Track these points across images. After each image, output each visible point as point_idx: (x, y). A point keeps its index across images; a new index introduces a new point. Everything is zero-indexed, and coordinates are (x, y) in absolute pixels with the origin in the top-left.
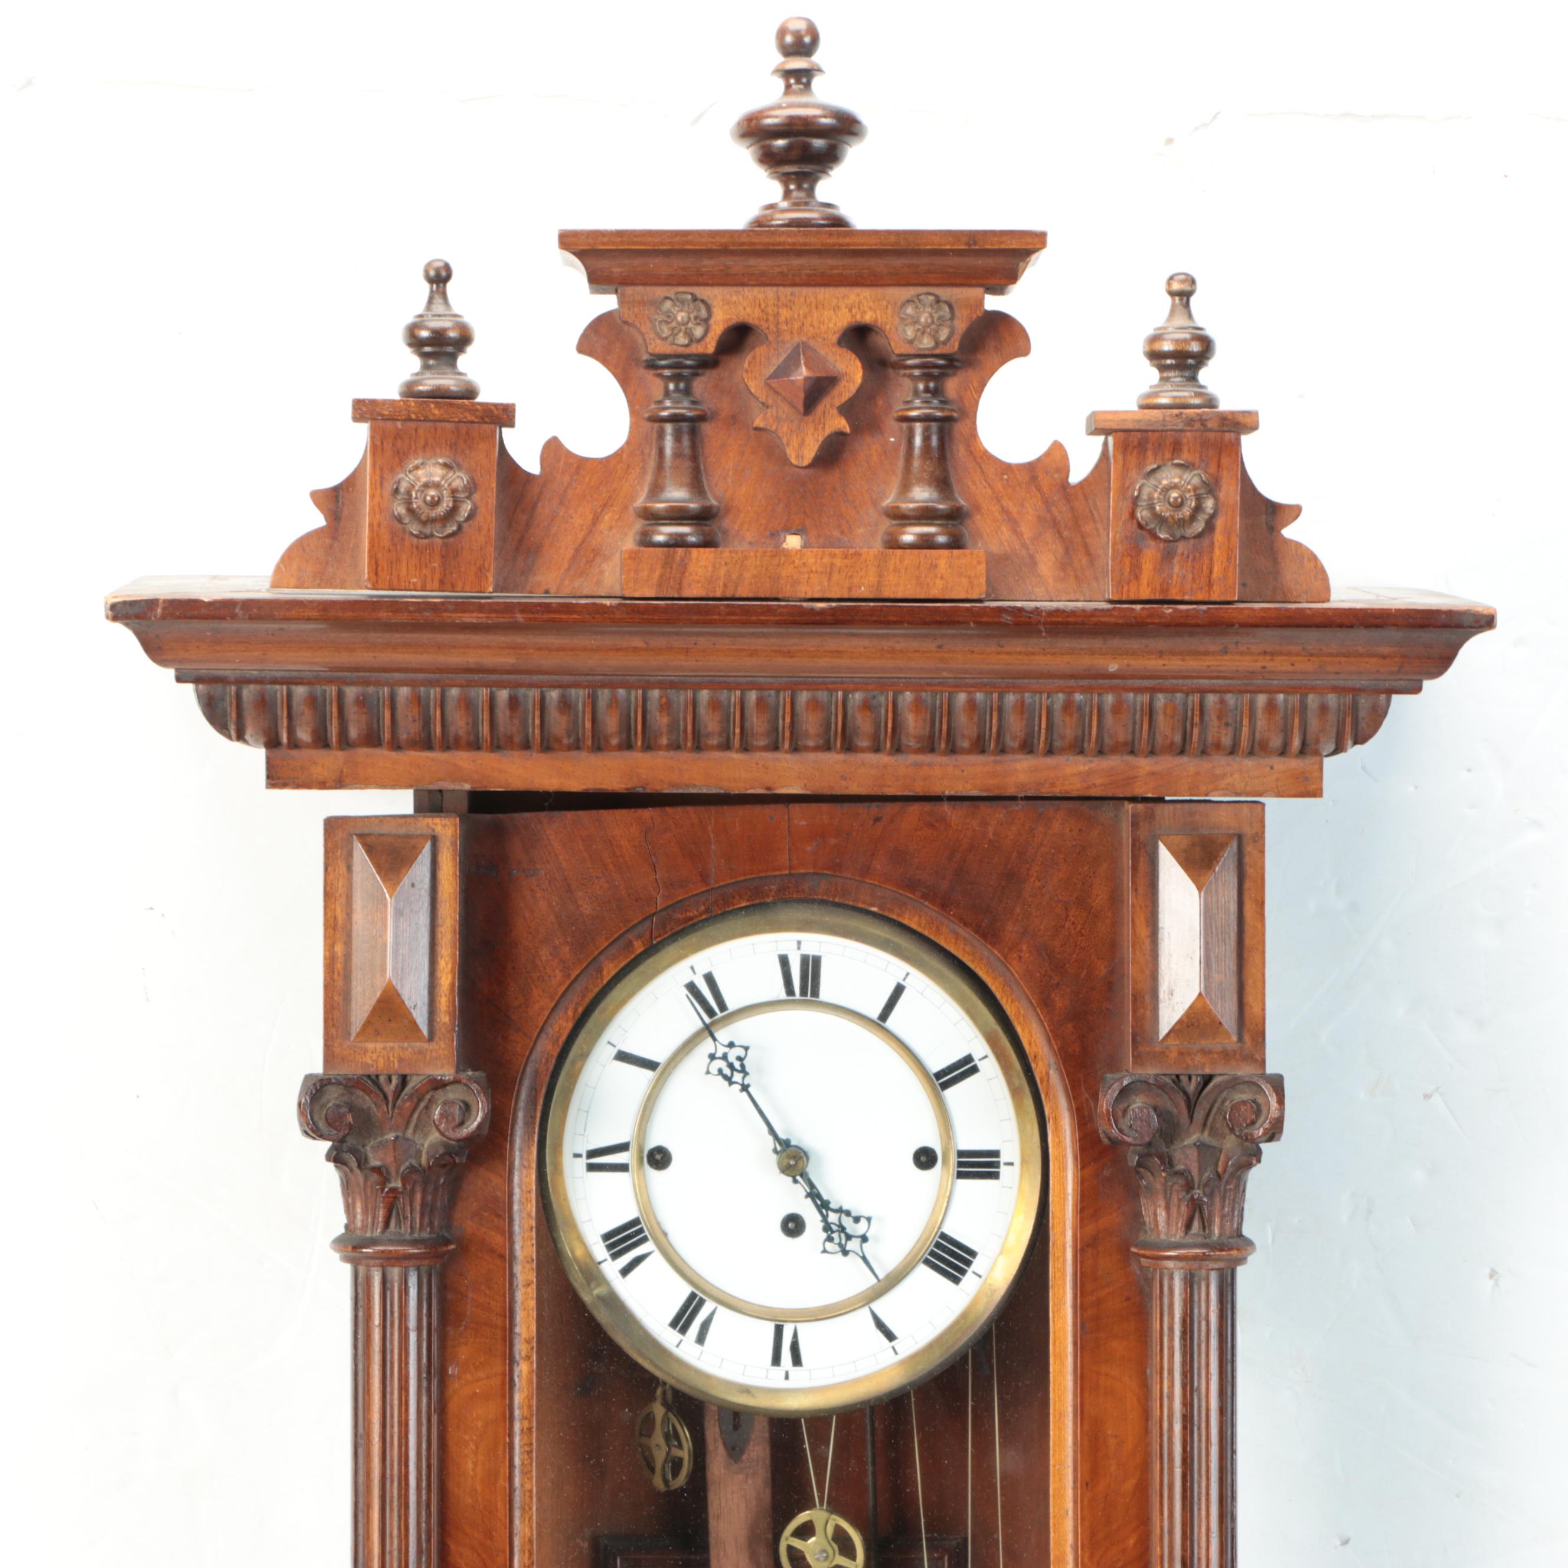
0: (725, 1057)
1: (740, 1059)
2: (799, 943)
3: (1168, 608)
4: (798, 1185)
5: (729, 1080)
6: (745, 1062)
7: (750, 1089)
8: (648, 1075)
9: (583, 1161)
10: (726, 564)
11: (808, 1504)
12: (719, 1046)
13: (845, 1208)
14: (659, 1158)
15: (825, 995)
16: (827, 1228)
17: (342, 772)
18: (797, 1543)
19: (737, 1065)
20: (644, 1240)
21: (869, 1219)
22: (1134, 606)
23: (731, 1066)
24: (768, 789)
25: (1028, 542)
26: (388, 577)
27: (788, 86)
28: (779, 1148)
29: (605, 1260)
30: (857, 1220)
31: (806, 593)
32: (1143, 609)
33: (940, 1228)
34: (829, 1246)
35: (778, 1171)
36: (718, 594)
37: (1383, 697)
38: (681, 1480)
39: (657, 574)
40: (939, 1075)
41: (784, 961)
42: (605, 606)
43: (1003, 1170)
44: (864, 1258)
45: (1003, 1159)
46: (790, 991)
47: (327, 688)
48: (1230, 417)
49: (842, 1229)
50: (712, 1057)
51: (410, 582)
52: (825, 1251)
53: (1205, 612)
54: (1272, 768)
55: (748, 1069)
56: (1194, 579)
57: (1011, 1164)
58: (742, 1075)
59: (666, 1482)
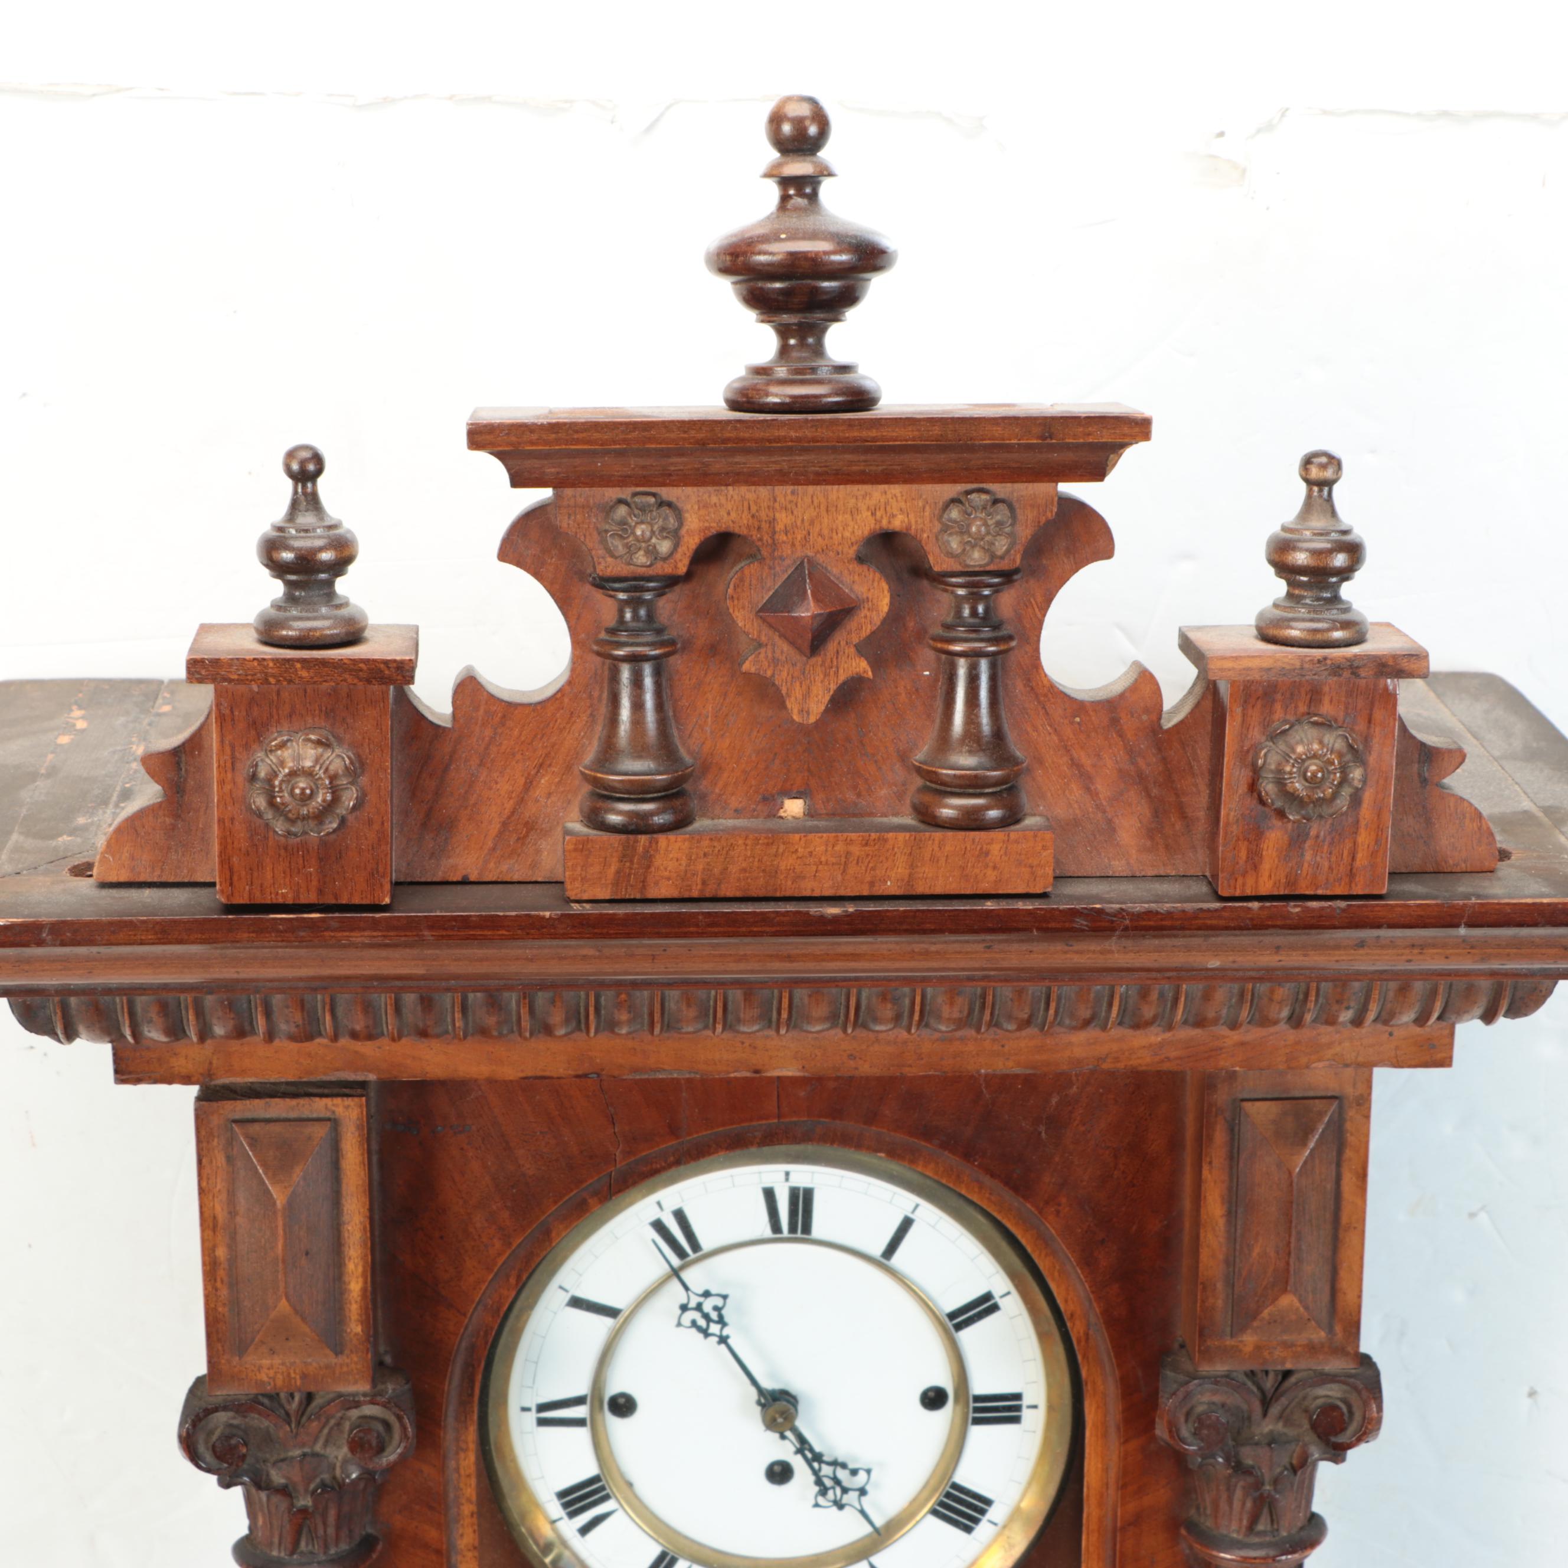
0: (699, 1307)
1: (716, 1309)
2: (787, 1174)
3: (1296, 906)
4: (786, 1442)
5: (706, 1333)
6: (724, 1312)
7: (730, 1341)
8: (606, 1323)
9: (532, 1416)
10: (705, 855)
12: (691, 1294)
13: (840, 1460)
14: (623, 1406)
15: (818, 1230)
16: (819, 1482)
17: (211, 1063)
19: (714, 1315)
20: (606, 1498)
21: (869, 1472)
22: (1250, 905)
23: (706, 1317)
24: (757, 1072)
25: (1105, 803)
26: (247, 888)
27: (785, 198)
28: (763, 1401)
29: (561, 1519)
30: (854, 1472)
31: (813, 890)
32: (1261, 908)
33: (951, 1477)
34: (821, 1500)
35: (763, 1428)
36: (695, 894)
37: (1546, 983)
39: (613, 869)
40: (952, 1316)
41: (769, 1195)
42: (543, 918)
43: (1026, 1414)
44: (862, 1512)
45: (1026, 1401)
46: (776, 1227)
47: (182, 997)
48: (1391, 663)
49: (837, 1482)
50: (684, 1308)
51: (277, 894)
52: (817, 1505)
53: (1343, 910)
54: (1391, 1034)
55: (727, 1319)
56: (1330, 868)
57: (1035, 1407)
58: (719, 1326)
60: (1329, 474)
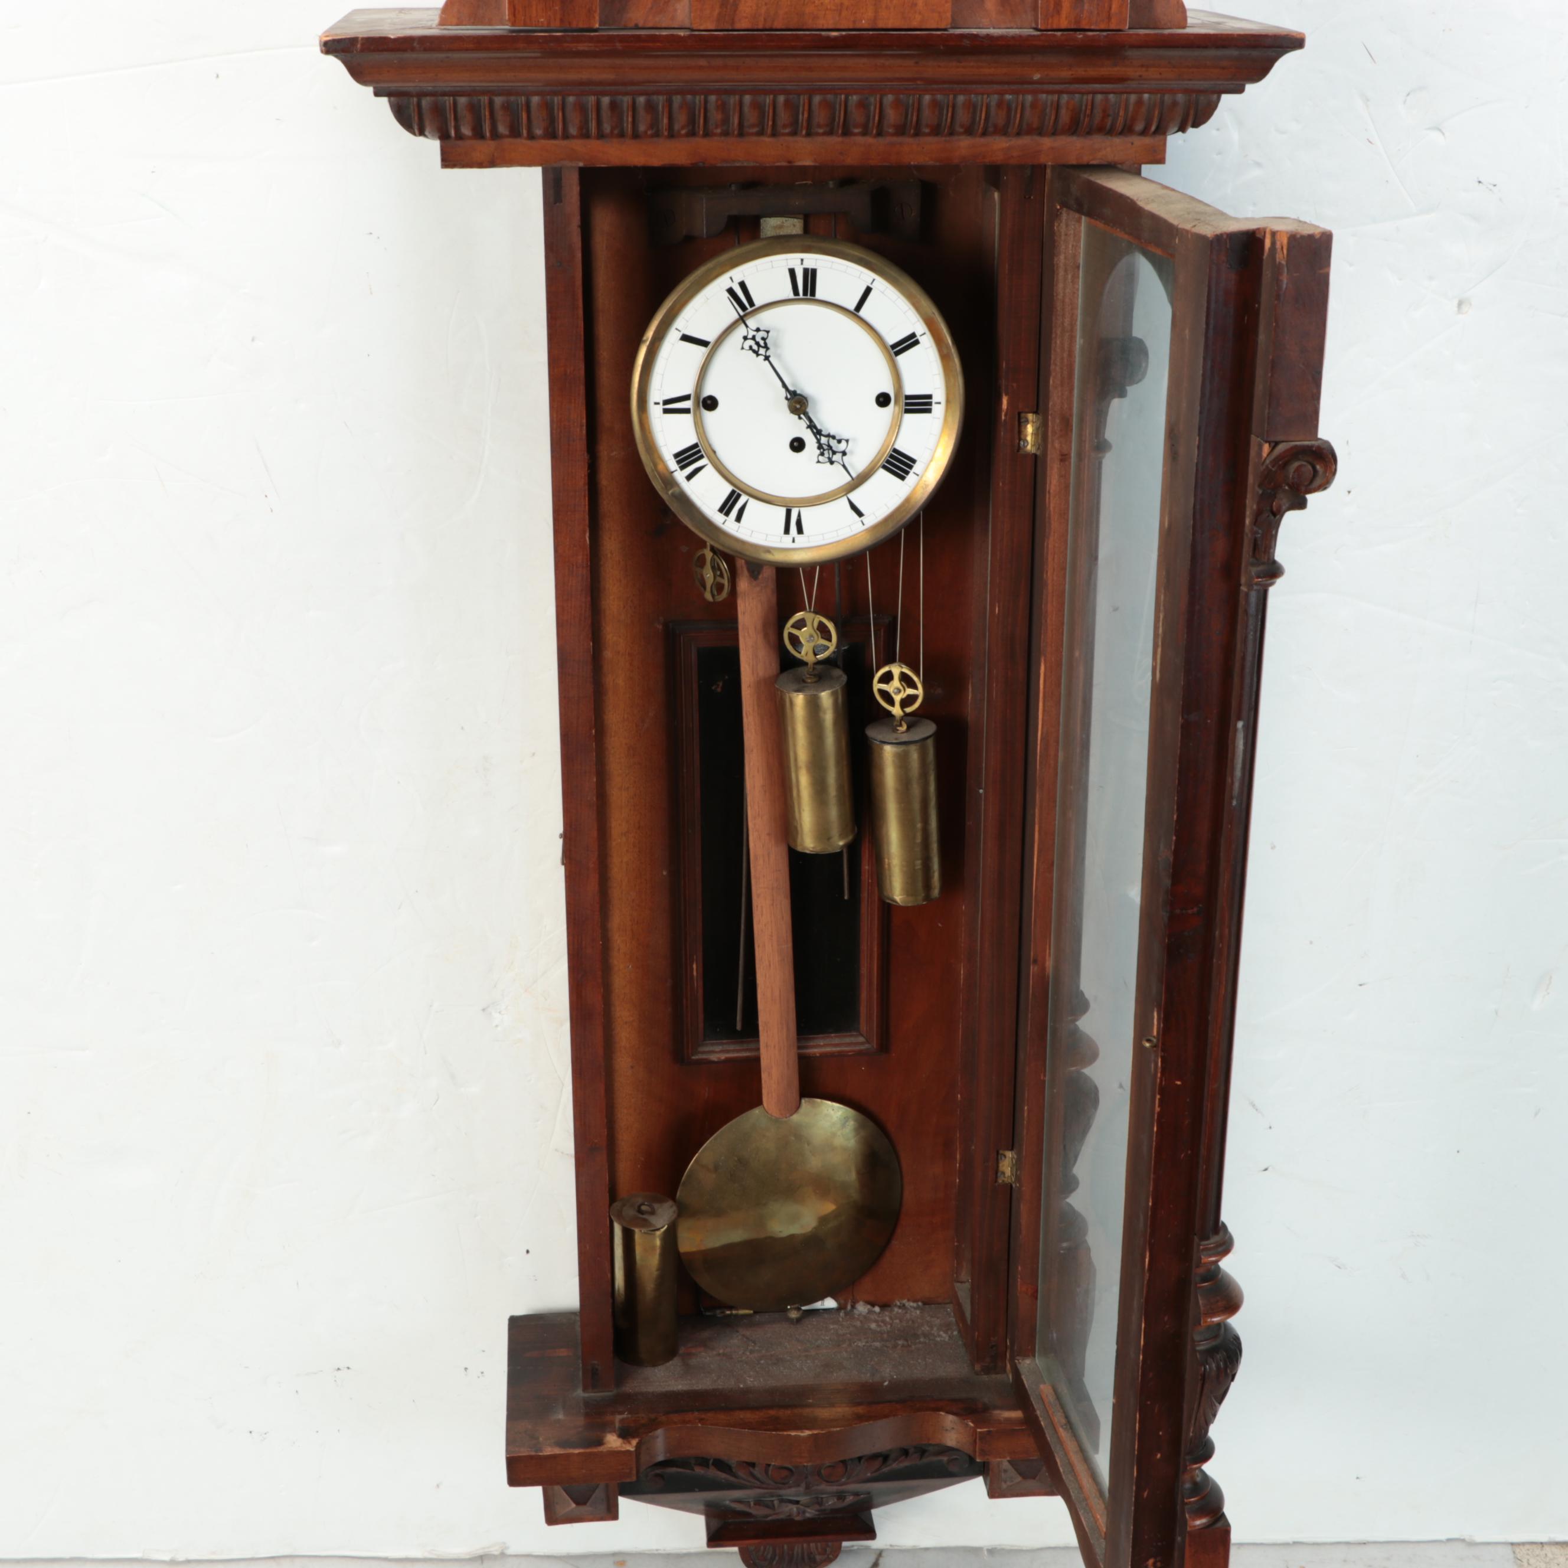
0: (754, 338)
1: (763, 339)
2: (802, 260)
3: (1080, 34)
4: (802, 421)
5: (757, 353)
6: (767, 341)
7: (770, 359)
8: (702, 351)
9: (661, 407)
10: (766, 4)
11: (802, 608)
12: (750, 331)
13: (832, 434)
14: (711, 403)
15: (819, 295)
16: (820, 447)
17: (493, 155)
18: (795, 632)
19: (762, 343)
20: (702, 457)
21: (847, 441)
22: (1056, 33)
23: (757, 344)
24: (789, 162)
26: (523, 18)
28: (789, 396)
29: (676, 470)
30: (839, 441)
31: (823, 25)
32: (1062, 35)
33: (893, 445)
34: (821, 458)
35: (788, 411)
36: (760, 27)
37: (1215, 96)
38: (725, 594)
39: (717, 11)
40: (893, 346)
41: (792, 273)
42: (679, 37)
43: (934, 407)
44: (844, 466)
45: (934, 400)
46: (796, 291)
47: (482, 98)
49: (830, 447)
50: (745, 338)
51: (538, 21)
52: (818, 462)
53: (1106, 37)
54: (1132, 144)
55: (769, 345)
56: (1098, 14)
57: (939, 403)
58: (765, 350)
59: (713, 596)
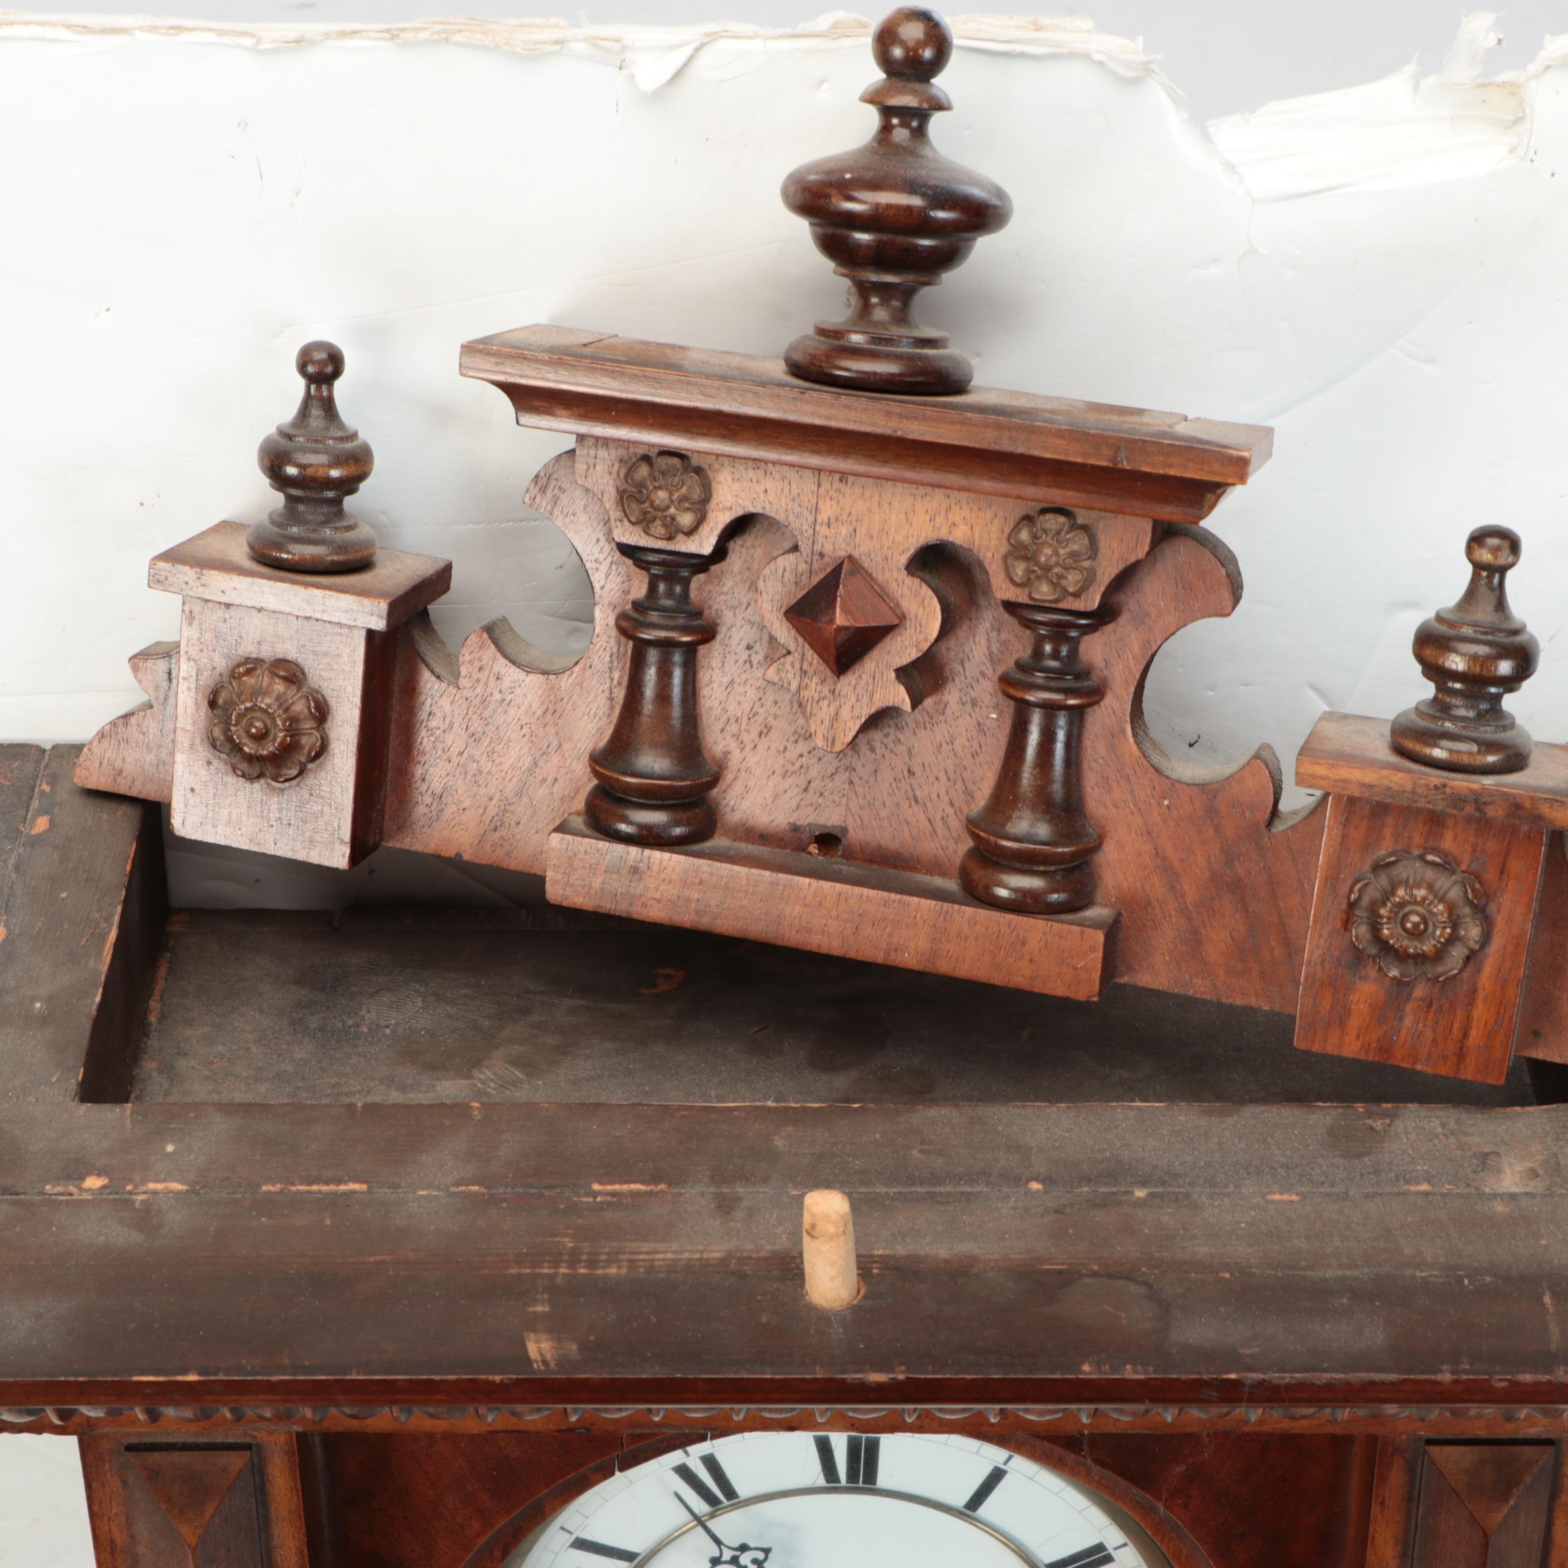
0: (734, 1561)
1: (756, 1562)
12: (725, 1549)
15: (885, 1479)
27: (886, 129)
50: (716, 1561)
56: (1435, 1042)
60: (1504, 558)
